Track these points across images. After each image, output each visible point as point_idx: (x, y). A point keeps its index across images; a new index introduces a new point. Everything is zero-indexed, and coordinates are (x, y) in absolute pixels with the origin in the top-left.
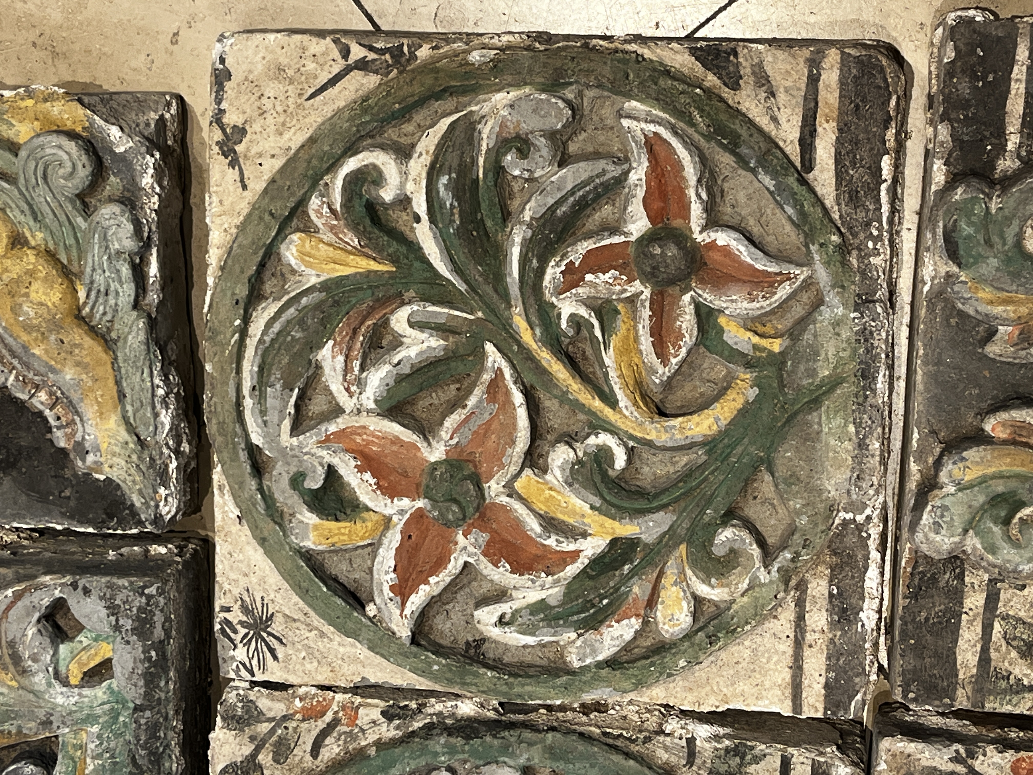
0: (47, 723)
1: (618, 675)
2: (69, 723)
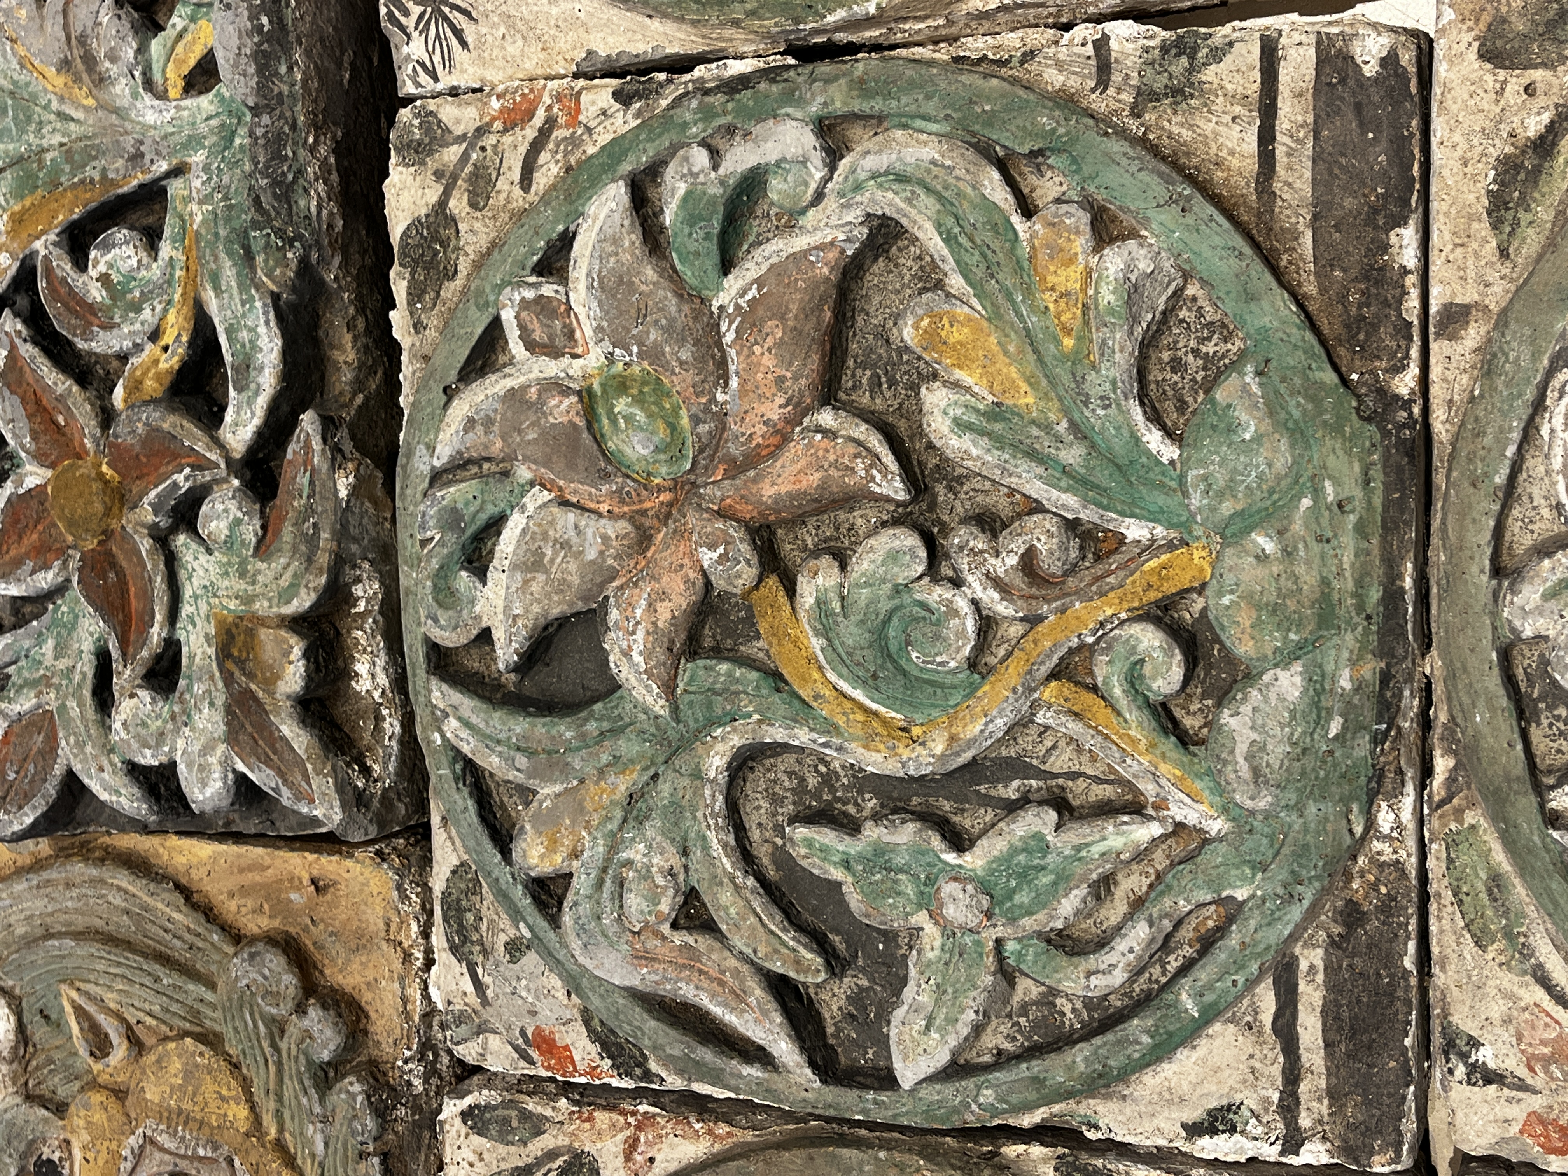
0: (137, 157)
2: (164, 152)
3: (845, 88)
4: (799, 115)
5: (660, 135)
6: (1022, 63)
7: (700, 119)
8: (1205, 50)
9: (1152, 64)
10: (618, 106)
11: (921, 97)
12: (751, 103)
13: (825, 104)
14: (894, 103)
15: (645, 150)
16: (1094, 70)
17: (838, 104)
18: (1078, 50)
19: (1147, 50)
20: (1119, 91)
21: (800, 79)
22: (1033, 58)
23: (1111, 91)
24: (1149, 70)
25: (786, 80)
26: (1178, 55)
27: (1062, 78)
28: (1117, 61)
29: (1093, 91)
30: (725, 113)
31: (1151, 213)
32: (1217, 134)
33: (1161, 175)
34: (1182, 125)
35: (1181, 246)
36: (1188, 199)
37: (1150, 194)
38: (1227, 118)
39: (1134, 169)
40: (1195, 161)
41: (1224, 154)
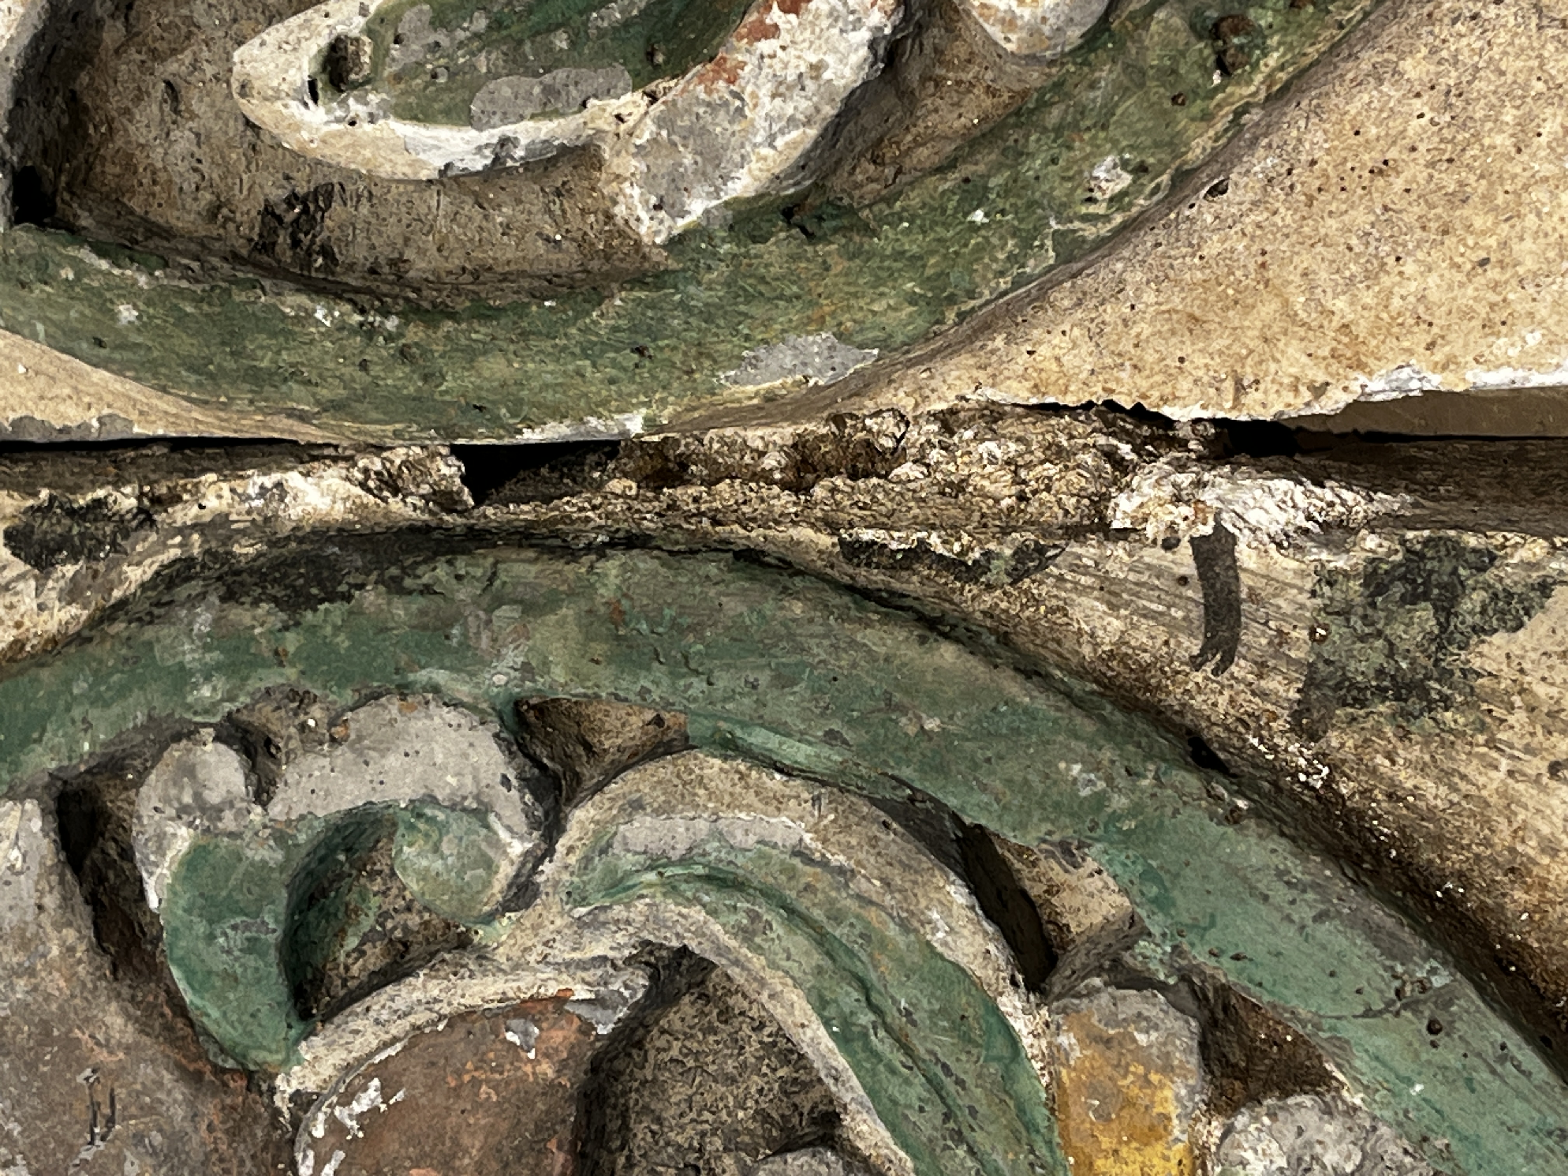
1: (839, 265)
3: (572, 630)
4: (463, 690)
5: (123, 692)
6: (1016, 576)
7: (219, 667)
8: (1479, 596)
9: (1345, 613)
10: (20, 567)
11: (764, 678)
12: (343, 642)
13: (526, 669)
14: (698, 685)
15: (88, 726)
16: (1197, 613)
17: (559, 674)
18: (1154, 556)
19: (1330, 579)
20: (1262, 669)
21: (463, 594)
22: (1042, 567)
23: (1240, 668)
24: (1338, 629)
25: (427, 590)
26: (1412, 599)
27: (1117, 624)
28: (1253, 593)
29: (1197, 663)
30: (279, 658)
31: (1352, 1031)
32: (1510, 801)
33: (1373, 932)
34: (1422, 769)
35: (1429, 1117)
36: (1445, 998)
37: (1345, 978)
38: (1538, 766)
39: (1304, 913)
40: (1456, 860)
41: (1530, 848)
